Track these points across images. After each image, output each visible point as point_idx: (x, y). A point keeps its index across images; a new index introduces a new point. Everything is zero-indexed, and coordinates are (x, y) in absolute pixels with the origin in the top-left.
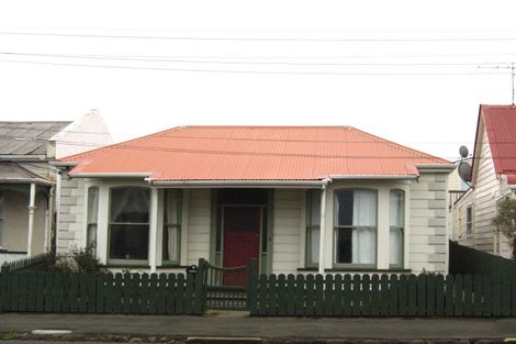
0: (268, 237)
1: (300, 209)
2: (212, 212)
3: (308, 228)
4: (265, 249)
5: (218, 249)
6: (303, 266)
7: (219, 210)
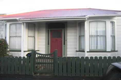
0: (66, 40)
1: (76, 27)
2: (46, 31)
3: (79, 36)
4: (64, 44)
5: (49, 44)
6: (78, 50)
7: (48, 31)
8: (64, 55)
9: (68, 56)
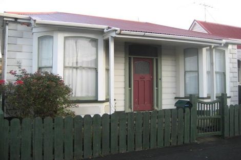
0: (159, 78)
2: (125, 60)
4: (157, 86)
5: (130, 86)
7: (130, 59)
8: (157, 106)
9: (164, 107)
